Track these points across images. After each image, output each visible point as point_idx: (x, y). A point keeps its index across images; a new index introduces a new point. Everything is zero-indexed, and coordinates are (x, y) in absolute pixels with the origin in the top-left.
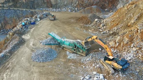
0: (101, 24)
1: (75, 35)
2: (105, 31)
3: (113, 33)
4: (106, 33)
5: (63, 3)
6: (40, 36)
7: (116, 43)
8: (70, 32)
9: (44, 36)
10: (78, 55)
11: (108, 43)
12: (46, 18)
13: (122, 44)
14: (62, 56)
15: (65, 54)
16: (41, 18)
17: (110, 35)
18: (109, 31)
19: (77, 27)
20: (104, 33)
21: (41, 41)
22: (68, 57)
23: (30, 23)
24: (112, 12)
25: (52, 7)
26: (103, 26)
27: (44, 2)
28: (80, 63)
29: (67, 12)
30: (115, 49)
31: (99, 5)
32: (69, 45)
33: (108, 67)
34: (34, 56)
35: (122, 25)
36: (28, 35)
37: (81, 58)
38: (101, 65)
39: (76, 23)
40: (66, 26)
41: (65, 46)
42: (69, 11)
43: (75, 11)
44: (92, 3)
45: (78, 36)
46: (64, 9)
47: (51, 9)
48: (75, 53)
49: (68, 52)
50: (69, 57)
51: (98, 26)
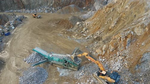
0: (83, 28)
1: (60, 44)
2: (89, 36)
3: (96, 38)
4: (90, 38)
5: (37, 3)
6: (21, 51)
7: (102, 51)
8: (54, 41)
9: (26, 50)
10: (70, 70)
11: (95, 51)
12: (22, 24)
13: (108, 52)
14: (54, 74)
15: (56, 71)
16: (15, 26)
17: (95, 40)
18: (92, 35)
19: (60, 33)
20: (88, 39)
21: (24, 59)
22: (59, 74)
23: (3, 34)
24: (90, 10)
25: (24, 8)
26: (86, 30)
27: (13, 2)
28: (74, 80)
29: (43, 13)
30: (102, 57)
31: (77, 4)
32: (59, 61)
33: (102, 82)
34: (23, 81)
35: (104, 29)
36: (6, 51)
37: (73, 73)
38: (95, 79)
39: (57, 28)
40: (47, 34)
41: (54, 62)
42: (46, 11)
43: (53, 12)
44: (69, 1)
45: (64, 45)
46: (40, 9)
47: (24, 10)
48: (66, 68)
49: (58, 68)
50: (61, 74)
51: (81, 30)
